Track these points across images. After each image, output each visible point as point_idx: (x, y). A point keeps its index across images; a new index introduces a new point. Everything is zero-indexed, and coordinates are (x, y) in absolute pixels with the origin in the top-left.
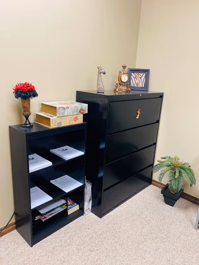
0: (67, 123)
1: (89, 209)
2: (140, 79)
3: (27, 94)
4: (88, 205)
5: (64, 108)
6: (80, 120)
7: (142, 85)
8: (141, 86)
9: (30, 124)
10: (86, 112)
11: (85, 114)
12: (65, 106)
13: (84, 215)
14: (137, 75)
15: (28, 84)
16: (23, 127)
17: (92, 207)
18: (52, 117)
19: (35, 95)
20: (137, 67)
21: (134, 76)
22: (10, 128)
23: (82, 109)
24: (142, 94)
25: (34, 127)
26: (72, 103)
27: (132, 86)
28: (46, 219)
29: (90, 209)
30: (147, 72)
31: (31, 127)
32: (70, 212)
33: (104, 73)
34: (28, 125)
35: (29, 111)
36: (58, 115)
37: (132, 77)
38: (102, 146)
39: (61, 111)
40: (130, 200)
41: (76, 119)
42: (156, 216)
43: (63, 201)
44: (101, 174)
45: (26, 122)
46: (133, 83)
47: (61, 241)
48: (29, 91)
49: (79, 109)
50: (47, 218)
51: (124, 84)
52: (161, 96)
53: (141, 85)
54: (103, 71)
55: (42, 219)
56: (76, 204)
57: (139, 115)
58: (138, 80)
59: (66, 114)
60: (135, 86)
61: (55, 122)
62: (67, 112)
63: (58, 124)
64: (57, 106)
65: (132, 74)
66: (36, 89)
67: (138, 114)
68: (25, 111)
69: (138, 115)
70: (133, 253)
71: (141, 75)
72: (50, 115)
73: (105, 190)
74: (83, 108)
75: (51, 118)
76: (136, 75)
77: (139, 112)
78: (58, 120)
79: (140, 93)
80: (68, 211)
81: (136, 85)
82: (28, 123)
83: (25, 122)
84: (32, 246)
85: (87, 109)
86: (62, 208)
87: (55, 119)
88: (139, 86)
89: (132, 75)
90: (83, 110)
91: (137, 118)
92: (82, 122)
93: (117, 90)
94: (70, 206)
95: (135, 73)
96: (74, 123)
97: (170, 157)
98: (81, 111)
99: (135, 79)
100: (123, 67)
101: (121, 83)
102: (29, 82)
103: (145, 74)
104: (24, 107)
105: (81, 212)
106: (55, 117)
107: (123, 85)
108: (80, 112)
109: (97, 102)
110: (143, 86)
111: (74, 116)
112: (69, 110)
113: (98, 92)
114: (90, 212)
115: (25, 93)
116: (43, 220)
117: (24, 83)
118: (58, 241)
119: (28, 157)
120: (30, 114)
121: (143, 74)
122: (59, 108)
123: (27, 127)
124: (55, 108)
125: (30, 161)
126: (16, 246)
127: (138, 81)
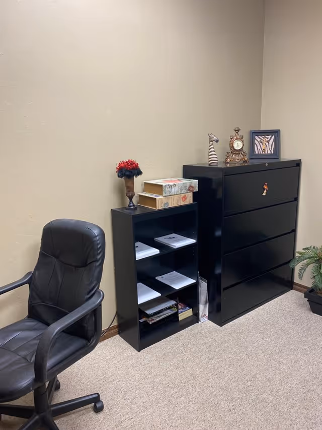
0: (174, 203)
1: (205, 315)
2: (267, 143)
3: (132, 172)
4: (204, 309)
5: (170, 186)
6: (189, 200)
7: (271, 151)
8: (269, 152)
9: (134, 205)
10: (196, 189)
11: (195, 192)
12: (171, 184)
13: (200, 322)
14: (262, 138)
15: (132, 162)
16: (127, 209)
17: (210, 313)
18: (157, 196)
19: (139, 173)
20: (263, 128)
21: (259, 140)
22: (113, 211)
23: (191, 186)
24: (268, 164)
25: (138, 209)
26: (179, 180)
27: (257, 153)
28: (153, 321)
29: (207, 315)
30: (276, 133)
31: (135, 209)
32: (182, 317)
33: (217, 141)
34: (132, 207)
35: (133, 191)
36: (164, 195)
37: (256, 142)
38: (218, 233)
39: (167, 189)
40: (261, 307)
41: (185, 198)
42: (298, 327)
43: (173, 303)
44: (218, 271)
45: (130, 203)
46: (258, 149)
47: (173, 348)
48: (133, 169)
49: (188, 186)
50: (155, 321)
51: (238, 152)
52: (297, 164)
53: (269, 150)
54: (215, 138)
55: (149, 322)
56: (188, 308)
57: (267, 190)
58: (264, 144)
59: (173, 192)
60: (261, 153)
61: (162, 202)
62: (174, 190)
63: (165, 204)
64: (164, 184)
65: (256, 137)
66: (140, 166)
67: (264, 189)
68: (129, 192)
69: (265, 191)
70: (264, 363)
71: (268, 138)
72: (154, 195)
73: (225, 289)
74: (193, 185)
75: (157, 198)
76: (260, 139)
77: (265, 187)
78: (165, 201)
79: (266, 162)
80: (179, 315)
81: (262, 151)
82: (131, 204)
83: (128, 204)
84: (139, 351)
85: (197, 185)
86: (172, 311)
87: (161, 199)
88: (266, 153)
89: (255, 139)
90: (193, 187)
91: (264, 194)
92: (192, 202)
93: (228, 160)
94: (181, 310)
95: (260, 136)
96: (183, 203)
97: (314, 248)
98: (190, 188)
99: (261, 144)
100: (236, 130)
101: (234, 151)
102: (132, 159)
103: (273, 136)
104: (128, 187)
105: (195, 319)
106: (161, 197)
107: (236, 154)
108: (189, 190)
109: (210, 177)
110: (272, 153)
111: (182, 195)
112: (177, 188)
113: (210, 165)
114: (206, 319)
115: (130, 172)
116: (151, 323)
117: (127, 160)
118: (169, 348)
119: (135, 245)
120: (134, 195)
121: (270, 136)
122: (166, 186)
123: (132, 209)
124: (161, 186)
125: (136, 249)
126: (121, 350)
127: (265, 146)
